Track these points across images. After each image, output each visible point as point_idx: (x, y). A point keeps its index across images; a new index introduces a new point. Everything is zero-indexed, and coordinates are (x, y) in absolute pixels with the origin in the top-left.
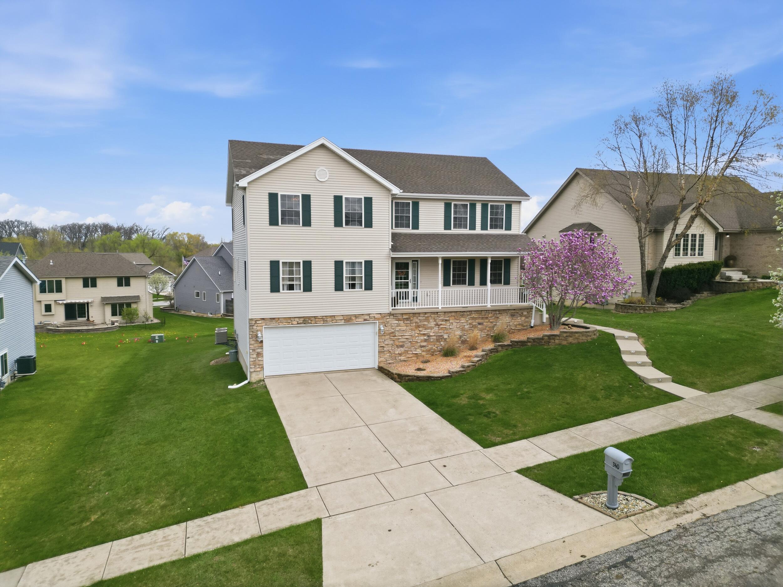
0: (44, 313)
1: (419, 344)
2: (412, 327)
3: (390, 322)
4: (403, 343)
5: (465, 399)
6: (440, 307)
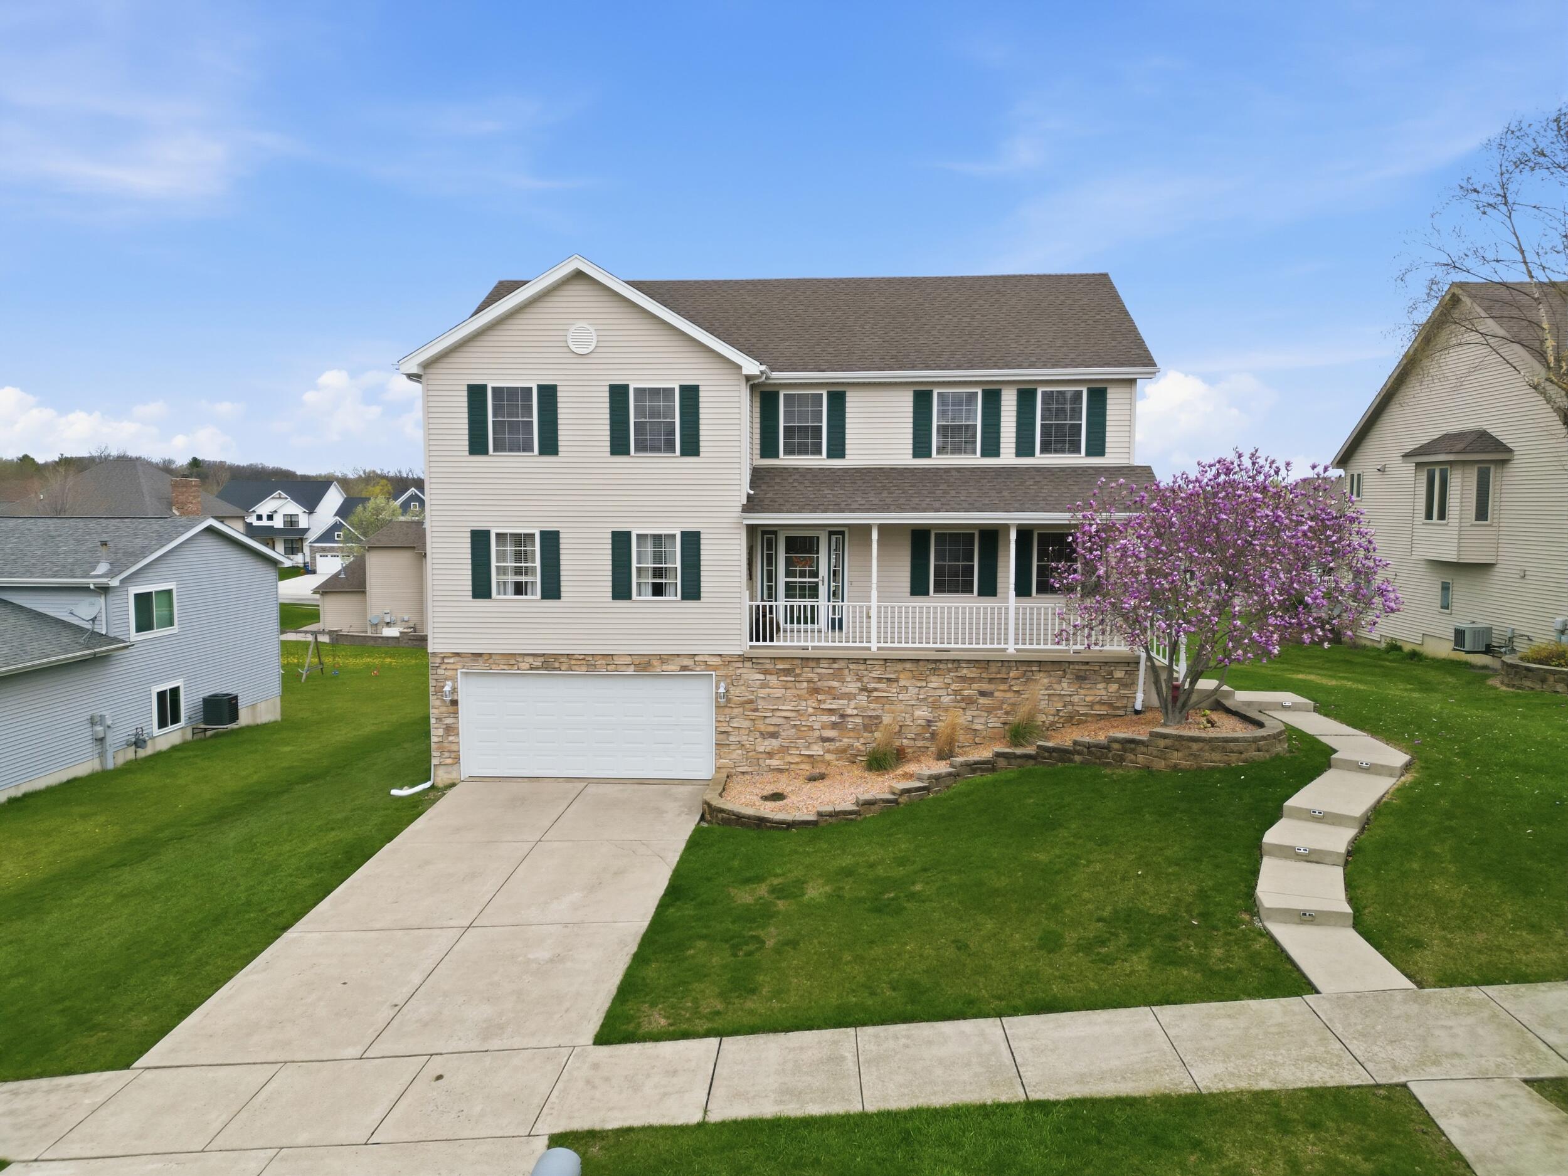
1: (817, 733)
2: (799, 692)
3: (745, 676)
4: (776, 729)
5: (762, 890)
6: (874, 646)
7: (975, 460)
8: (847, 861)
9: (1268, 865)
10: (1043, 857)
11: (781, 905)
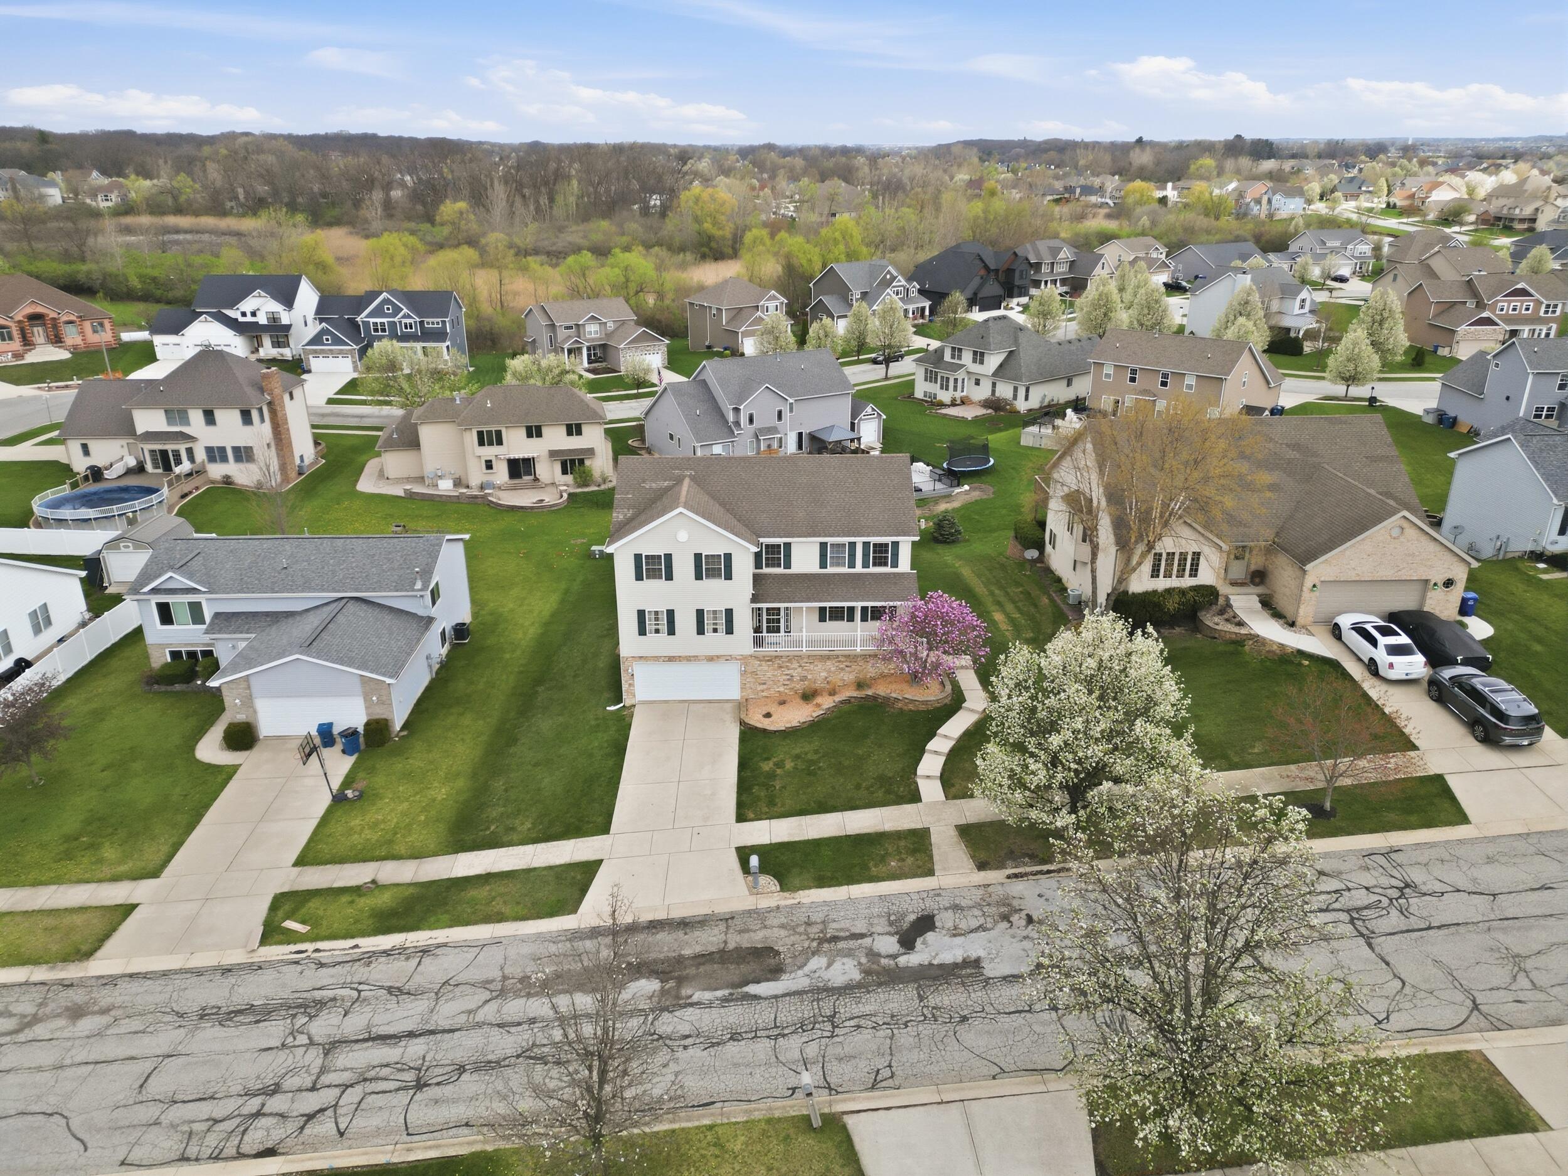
0: (485, 471)
1: (781, 683)
2: (774, 668)
3: (752, 663)
4: (765, 681)
5: (771, 764)
6: (804, 649)
7: (845, 570)
8: (797, 751)
9: (926, 757)
10: (860, 752)
11: (779, 771)
